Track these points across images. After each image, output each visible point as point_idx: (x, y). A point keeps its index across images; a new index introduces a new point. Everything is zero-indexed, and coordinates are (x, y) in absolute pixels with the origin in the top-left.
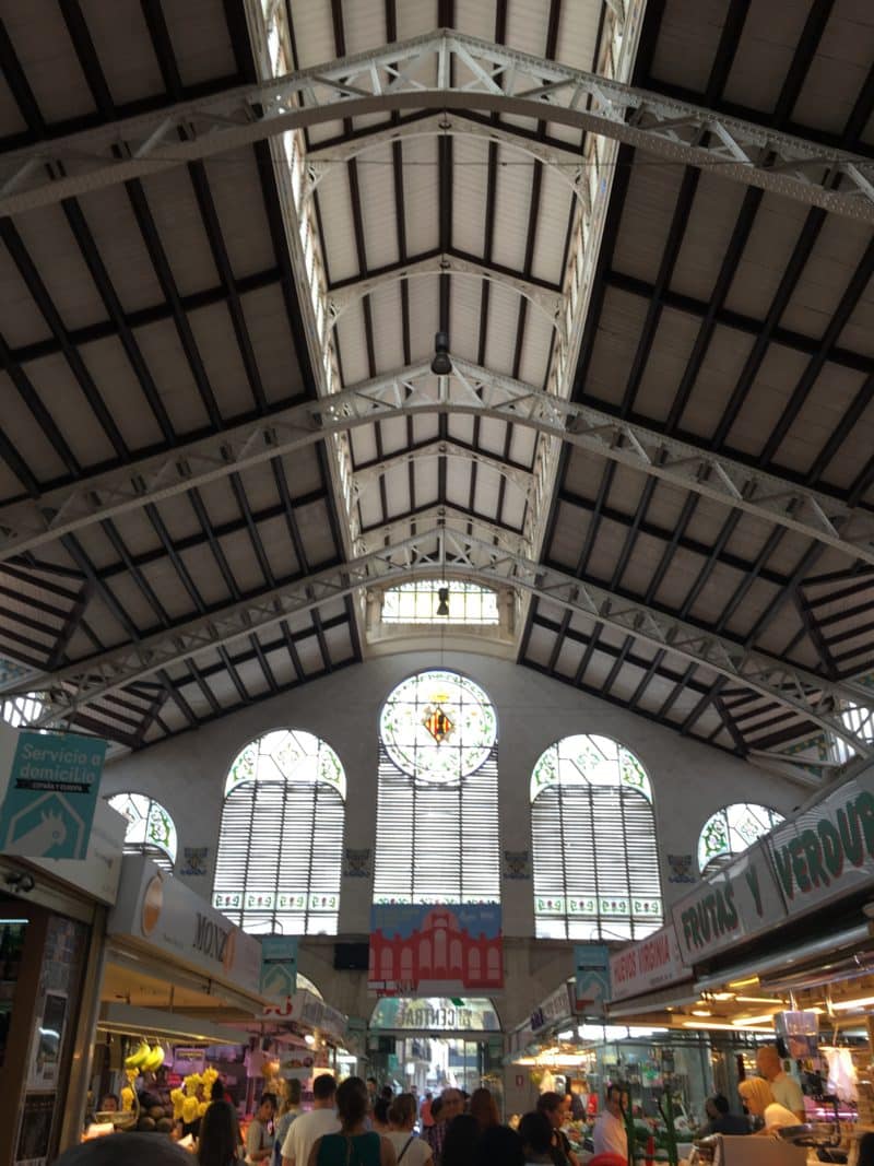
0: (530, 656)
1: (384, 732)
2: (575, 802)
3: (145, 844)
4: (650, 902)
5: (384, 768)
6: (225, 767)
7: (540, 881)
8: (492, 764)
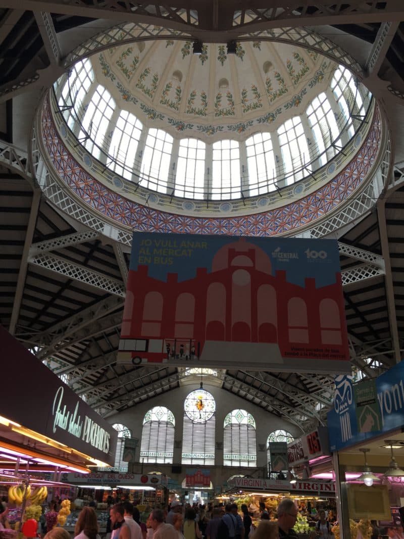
0: (225, 386)
1: (185, 407)
2: (235, 428)
3: (122, 438)
4: (253, 456)
5: (185, 418)
6: (143, 417)
7: (225, 450)
8: (214, 417)
